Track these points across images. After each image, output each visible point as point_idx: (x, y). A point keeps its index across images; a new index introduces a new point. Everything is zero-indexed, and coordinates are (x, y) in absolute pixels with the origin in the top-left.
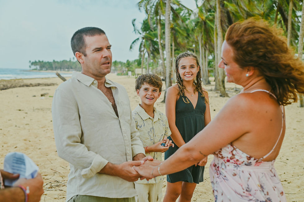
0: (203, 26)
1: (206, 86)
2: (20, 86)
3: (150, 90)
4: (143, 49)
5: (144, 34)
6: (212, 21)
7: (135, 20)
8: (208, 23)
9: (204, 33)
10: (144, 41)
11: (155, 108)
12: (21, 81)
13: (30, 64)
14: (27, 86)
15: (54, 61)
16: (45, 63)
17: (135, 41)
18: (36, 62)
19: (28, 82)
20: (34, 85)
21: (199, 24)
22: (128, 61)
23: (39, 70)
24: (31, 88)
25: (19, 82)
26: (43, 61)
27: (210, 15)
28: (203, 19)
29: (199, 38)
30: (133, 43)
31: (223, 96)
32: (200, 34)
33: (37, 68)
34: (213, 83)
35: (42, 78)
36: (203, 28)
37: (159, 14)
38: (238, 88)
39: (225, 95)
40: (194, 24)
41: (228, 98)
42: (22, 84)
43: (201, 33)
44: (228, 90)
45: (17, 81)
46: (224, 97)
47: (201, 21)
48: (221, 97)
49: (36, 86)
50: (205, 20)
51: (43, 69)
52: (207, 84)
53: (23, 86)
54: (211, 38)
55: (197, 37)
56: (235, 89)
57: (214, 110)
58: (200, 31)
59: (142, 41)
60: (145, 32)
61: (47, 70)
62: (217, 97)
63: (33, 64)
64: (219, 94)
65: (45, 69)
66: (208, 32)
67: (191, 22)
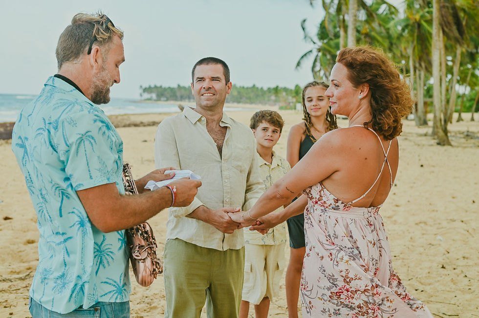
0: (416, 31)
1: (419, 127)
2: (125, 126)
3: (270, 130)
4: (317, 68)
5: (319, 44)
6: (430, 22)
7: (304, 21)
8: (423, 26)
9: (417, 42)
10: (320, 54)
11: (274, 152)
12: (126, 117)
13: (141, 91)
14: (136, 125)
15: (179, 85)
16: (165, 89)
17: (305, 55)
18: (150, 87)
19: (138, 120)
20: (146, 124)
21: (410, 28)
22: (297, 86)
23: (155, 100)
24: (141, 129)
25: (123, 119)
26: (161, 87)
27: (428, 12)
28: (416, 19)
29: (410, 51)
30: (302, 57)
31: (442, 144)
32: (411, 43)
33: (151, 97)
34: (431, 123)
35: (160, 114)
36: (416, 34)
37: (343, 13)
38: (471, 132)
39: (446, 143)
40: (400, 28)
41: (450, 147)
42: (128, 123)
43: (413, 42)
44: (453, 134)
45: (120, 118)
46: (444, 145)
47: (414, 23)
48: (439, 147)
49: (149, 125)
50: (420, 21)
51: (162, 99)
52: (421, 125)
53: (129, 125)
54: (428, 49)
55: (405, 49)
56: (466, 134)
57: (422, 166)
58: (411, 39)
59: (317, 56)
60: (322, 41)
61: (167, 100)
62: (432, 145)
63: (145, 90)
64: (436, 141)
65: (165, 99)
66: (423, 41)
67: (396, 26)
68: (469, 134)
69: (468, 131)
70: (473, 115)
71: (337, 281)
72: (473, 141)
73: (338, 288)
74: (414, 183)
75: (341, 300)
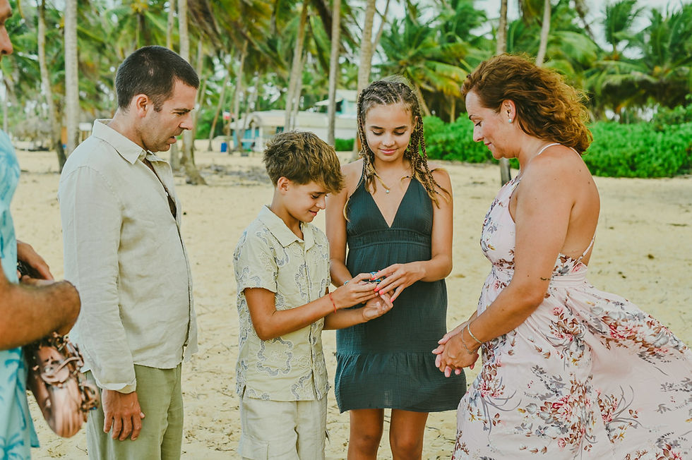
0: (138, 25)
8: (149, 18)
9: (140, 41)
21: (129, 21)
28: (137, 10)
31: (194, 182)
32: (130, 44)
36: (137, 32)
38: (220, 166)
39: (198, 181)
40: (115, 19)
41: (205, 187)
43: (134, 40)
46: (196, 184)
47: (134, 15)
48: (190, 186)
50: (143, 12)
55: (123, 51)
56: (214, 168)
58: (131, 37)
62: (180, 185)
64: (184, 180)
66: (148, 39)
67: (109, 16)
68: (219, 168)
69: (215, 165)
70: (210, 143)
71: (562, 387)
72: (229, 177)
73: (561, 397)
74: (190, 238)
75: (557, 416)
